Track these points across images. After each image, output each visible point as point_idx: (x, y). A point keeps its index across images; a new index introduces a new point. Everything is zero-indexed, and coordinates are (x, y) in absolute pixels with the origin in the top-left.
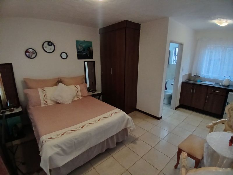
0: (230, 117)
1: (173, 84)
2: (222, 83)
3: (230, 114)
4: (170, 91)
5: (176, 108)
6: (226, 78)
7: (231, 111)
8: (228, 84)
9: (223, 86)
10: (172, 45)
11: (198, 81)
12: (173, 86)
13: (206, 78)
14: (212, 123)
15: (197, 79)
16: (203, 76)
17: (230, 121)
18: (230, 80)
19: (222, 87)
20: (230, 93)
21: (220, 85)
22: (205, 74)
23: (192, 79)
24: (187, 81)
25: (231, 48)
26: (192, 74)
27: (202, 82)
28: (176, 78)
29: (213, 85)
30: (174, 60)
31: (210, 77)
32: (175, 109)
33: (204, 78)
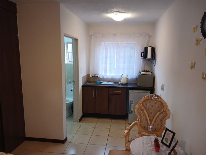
0: (141, 117)
1: (72, 89)
2: (120, 82)
3: (140, 115)
4: (70, 99)
5: (80, 120)
6: (123, 76)
7: (140, 111)
8: (126, 82)
9: (122, 84)
10: (67, 39)
11: (98, 82)
12: (73, 91)
13: (104, 78)
14: (127, 129)
15: (96, 80)
16: (102, 76)
17: (142, 122)
18: (127, 78)
19: (120, 86)
20: (130, 91)
21: (119, 84)
22: (103, 74)
23: (91, 81)
24: (87, 83)
25: (125, 45)
26: (91, 75)
27: (101, 83)
28: (75, 82)
29: (113, 85)
30: (68, 58)
31: (108, 77)
32: (79, 122)
33: (103, 78)
